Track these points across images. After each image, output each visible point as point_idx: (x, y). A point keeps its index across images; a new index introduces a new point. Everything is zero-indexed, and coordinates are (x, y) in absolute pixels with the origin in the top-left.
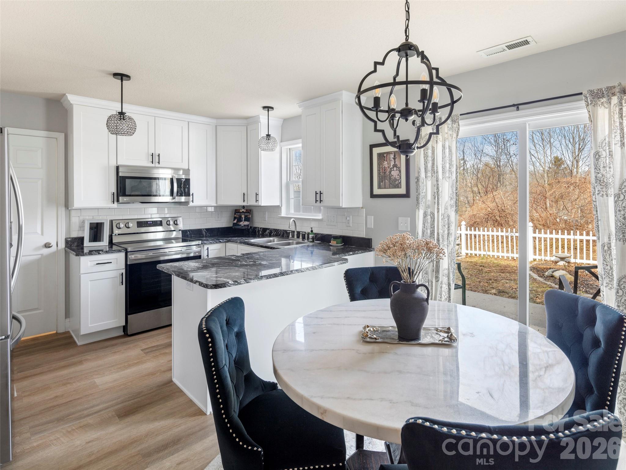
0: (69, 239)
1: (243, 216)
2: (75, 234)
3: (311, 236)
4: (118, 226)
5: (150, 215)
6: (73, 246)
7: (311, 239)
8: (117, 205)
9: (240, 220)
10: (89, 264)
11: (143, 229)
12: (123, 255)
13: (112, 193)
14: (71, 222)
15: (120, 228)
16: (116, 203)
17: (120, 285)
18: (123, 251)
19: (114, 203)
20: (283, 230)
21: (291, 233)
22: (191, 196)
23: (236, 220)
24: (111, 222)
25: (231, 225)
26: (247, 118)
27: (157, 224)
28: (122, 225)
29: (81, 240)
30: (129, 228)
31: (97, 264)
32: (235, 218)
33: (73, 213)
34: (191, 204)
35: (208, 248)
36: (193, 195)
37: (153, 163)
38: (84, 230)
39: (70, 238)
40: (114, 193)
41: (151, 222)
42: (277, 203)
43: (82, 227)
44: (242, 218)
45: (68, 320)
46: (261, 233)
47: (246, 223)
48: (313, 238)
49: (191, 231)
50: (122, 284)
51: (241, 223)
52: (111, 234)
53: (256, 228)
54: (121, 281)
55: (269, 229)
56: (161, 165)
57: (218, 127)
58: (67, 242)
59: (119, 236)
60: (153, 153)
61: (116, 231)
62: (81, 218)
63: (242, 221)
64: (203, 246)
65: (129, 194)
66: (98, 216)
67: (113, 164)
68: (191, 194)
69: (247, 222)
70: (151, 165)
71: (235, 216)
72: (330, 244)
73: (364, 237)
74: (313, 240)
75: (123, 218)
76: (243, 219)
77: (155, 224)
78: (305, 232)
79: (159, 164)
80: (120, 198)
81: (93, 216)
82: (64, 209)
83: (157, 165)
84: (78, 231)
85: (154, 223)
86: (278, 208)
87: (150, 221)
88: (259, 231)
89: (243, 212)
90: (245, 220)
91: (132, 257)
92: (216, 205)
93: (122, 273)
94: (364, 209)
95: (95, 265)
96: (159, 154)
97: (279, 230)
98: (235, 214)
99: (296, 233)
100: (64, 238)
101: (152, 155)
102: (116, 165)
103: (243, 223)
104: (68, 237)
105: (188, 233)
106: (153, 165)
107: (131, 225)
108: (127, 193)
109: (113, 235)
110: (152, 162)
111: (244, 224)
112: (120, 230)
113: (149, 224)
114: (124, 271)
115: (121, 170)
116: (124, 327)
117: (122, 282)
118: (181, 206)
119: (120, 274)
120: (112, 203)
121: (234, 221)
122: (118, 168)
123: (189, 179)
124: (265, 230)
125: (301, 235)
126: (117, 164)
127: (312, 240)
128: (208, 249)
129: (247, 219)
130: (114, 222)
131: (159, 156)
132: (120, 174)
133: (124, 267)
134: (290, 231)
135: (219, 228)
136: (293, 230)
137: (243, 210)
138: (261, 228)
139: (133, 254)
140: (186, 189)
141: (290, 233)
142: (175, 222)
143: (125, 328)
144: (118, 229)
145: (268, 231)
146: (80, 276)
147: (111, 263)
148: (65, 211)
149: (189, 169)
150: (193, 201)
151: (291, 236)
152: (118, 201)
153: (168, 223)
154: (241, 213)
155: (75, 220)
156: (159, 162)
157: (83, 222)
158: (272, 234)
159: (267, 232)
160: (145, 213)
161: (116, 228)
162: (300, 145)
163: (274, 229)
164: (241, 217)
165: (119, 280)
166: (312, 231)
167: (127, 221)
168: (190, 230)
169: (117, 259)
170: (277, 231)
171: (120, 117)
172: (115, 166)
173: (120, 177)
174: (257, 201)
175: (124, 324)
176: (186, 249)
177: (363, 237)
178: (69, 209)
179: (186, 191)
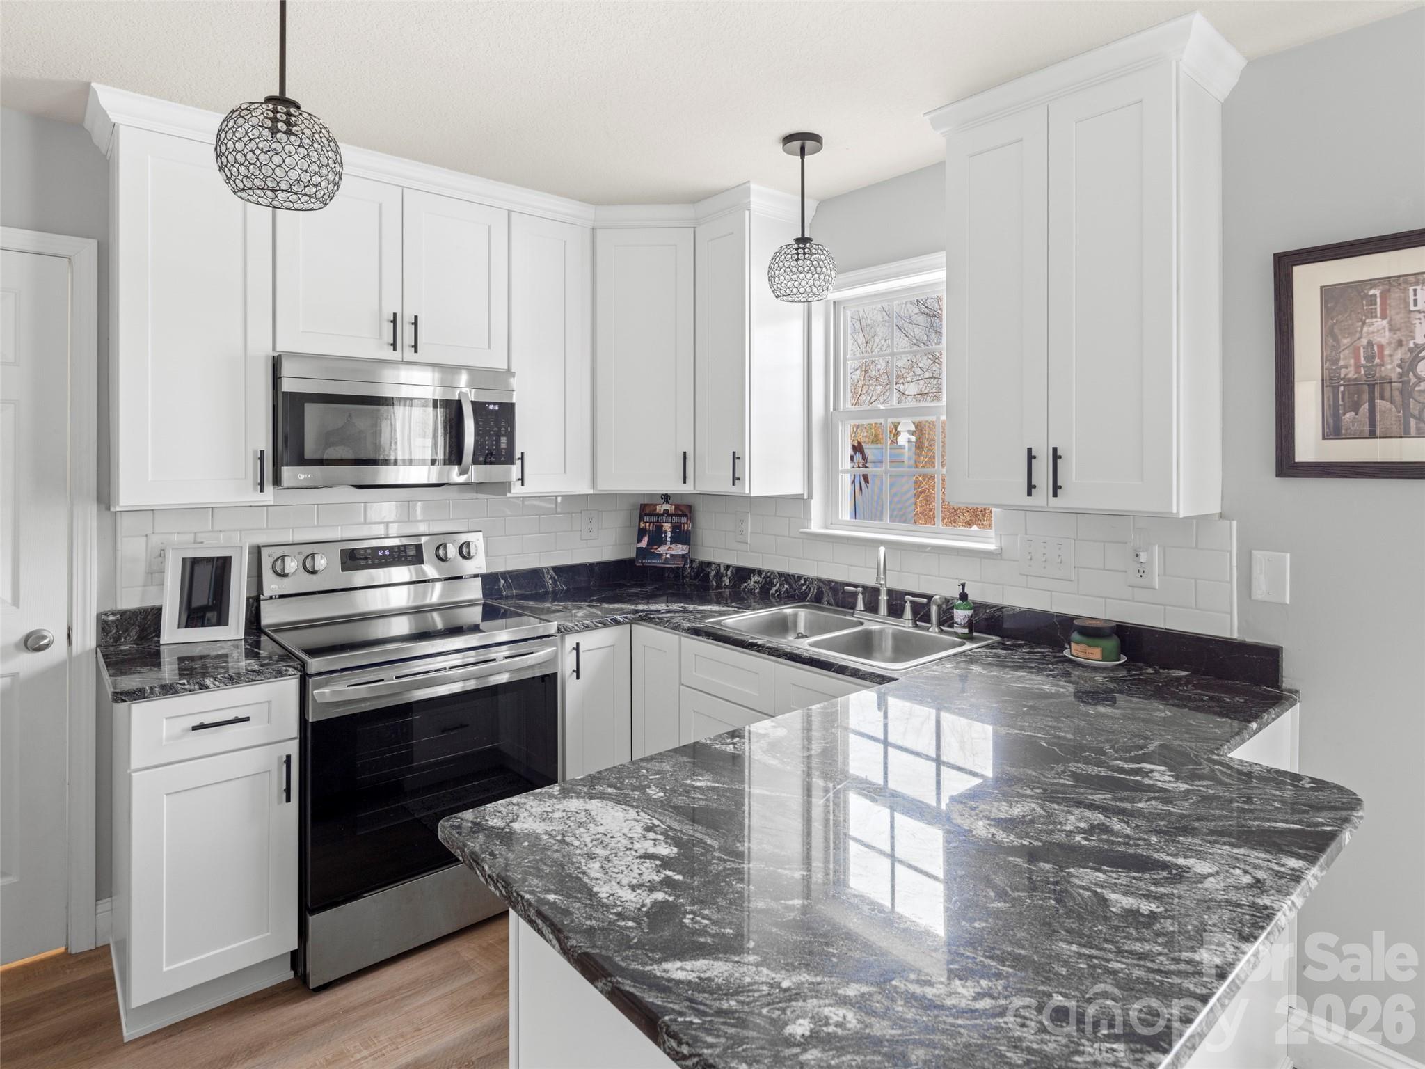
0: (111, 618)
1: (667, 527)
2: (130, 601)
3: (961, 615)
4: (278, 568)
5: (382, 526)
6: (125, 644)
7: (964, 627)
8: (275, 496)
9: (657, 538)
10: (165, 728)
11: (361, 577)
12: (290, 686)
13: (255, 452)
14: (119, 554)
15: (285, 575)
16: (269, 488)
17: (280, 802)
18: (291, 671)
19: (262, 490)
20: (819, 580)
21: (860, 597)
22: (518, 463)
23: (646, 539)
24: (257, 552)
25: (633, 555)
26: (695, 198)
27: (406, 556)
28: (292, 565)
29: (149, 620)
30: (314, 572)
31: (194, 728)
32: (642, 533)
33: (125, 523)
34: (517, 489)
35: (578, 644)
36: (522, 459)
37: (395, 349)
38: (162, 584)
39: (114, 614)
40: (262, 452)
41: (387, 552)
42: (794, 486)
43: (155, 574)
44: (666, 532)
45: (105, 905)
46: (727, 582)
47: (680, 549)
48: (970, 625)
49: (510, 577)
50: (288, 800)
51: (663, 549)
52: (254, 594)
53: (709, 564)
54: (284, 787)
55: (760, 572)
56: (423, 355)
57: (599, 233)
58: (104, 626)
59: (281, 599)
60: (395, 315)
61: (272, 586)
62: (156, 540)
63: (665, 542)
64: (563, 639)
65: (317, 456)
66: (212, 531)
67: (262, 349)
68: (518, 455)
69: (680, 546)
70: (388, 354)
71: (642, 525)
72: (1066, 653)
73: (1235, 636)
74: (971, 631)
75: (298, 538)
76: (669, 535)
77: (400, 557)
78: (930, 598)
79: (416, 351)
80: (287, 472)
81: (195, 533)
82: (93, 508)
83: (409, 355)
84: (144, 586)
85: (396, 554)
86: (799, 502)
87: (384, 548)
88: (719, 576)
89: (666, 512)
90: (674, 540)
91: (323, 694)
92: (591, 492)
93: (289, 757)
94: (1234, 523)
95: (187, 730)
96: (416, 317)
97: (800, 577)
98: (641, 519)
99: (883, 598)
100: (94, 614)
101: (394, 322)
102: (272, 354)
103: (670, 551)
104: (107, 609)
105: (502, 582)
106: (396, 356)
107: (321, 563)
108: (308, 454)
109: (262, 597)
110: (394, 345)
111: (673, 552)
112: (285, 580)
113: (380, 558)
114: (293, 748)
115: (287, 368)
116: (294, 954)
117: (288, 790)
118: (480, 496)
119: (281, 757)
120: (255, 490)
121: (639, 541)
122: (276, 363)
123: (512, 406)
124: (742, 574)
125: (908, 605)
126: (274, 349)
127: (966, 631)
128: (577, 649)
129: (681, 536)
130: (264, 552)
131: (415, 324)
132: (287, 386)
133: (294, 730)
134: (856, 586)
135: (592, 565)
136: (871, 582)
137: (666, 507)
138: (728, 567)
139: (327, 684)
140: (504, 439)
141: (855, 594)
142: (464, 550)
143: (297, 959)
144: (279, 578)
145: (756, 578)
146: (130, 777)
147: (247, 719)
148: (99, 515)
149: (509, 372)
150: (522, 480)
151: (860, 605)
152: (277, 481)
153: (441, 552)
154: (658, 515)
155: (133, 548)
156: (415, 347)
157: (162, 554)
158: (773, 591)
159: (751, 583)
160: (368, 521)
161: (274, 575)
162: (940, 275)
163: (780, 575)
164: (659, 529)
165: (275, 782)
166: (963, 596)
167: (308, 550)
168: (509, 572)
169: (269, 702)
170: (791, 581)
171: (275, 112)
172: (267, 357)
173: (285, 394)
174: (735, 479)
175: (294, 945)
176: (507, 654)
177: (1228, 636)
178: (112, 509)
179: (503, 446)
